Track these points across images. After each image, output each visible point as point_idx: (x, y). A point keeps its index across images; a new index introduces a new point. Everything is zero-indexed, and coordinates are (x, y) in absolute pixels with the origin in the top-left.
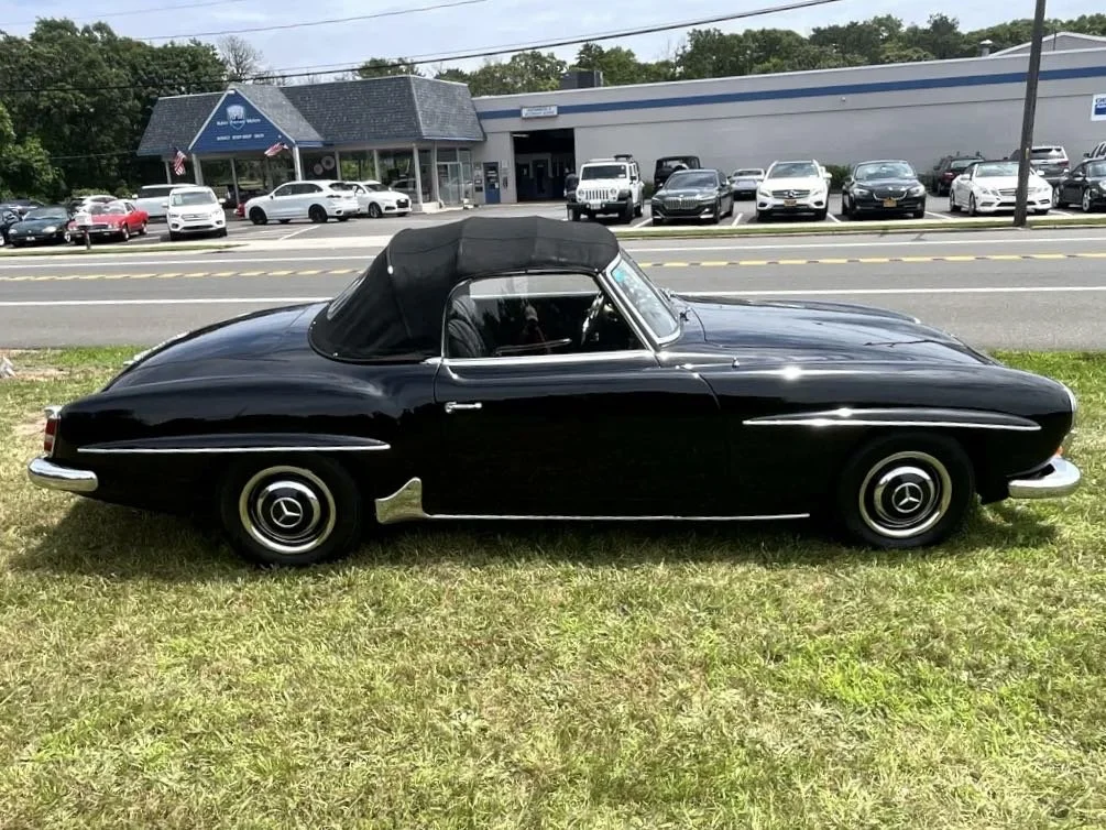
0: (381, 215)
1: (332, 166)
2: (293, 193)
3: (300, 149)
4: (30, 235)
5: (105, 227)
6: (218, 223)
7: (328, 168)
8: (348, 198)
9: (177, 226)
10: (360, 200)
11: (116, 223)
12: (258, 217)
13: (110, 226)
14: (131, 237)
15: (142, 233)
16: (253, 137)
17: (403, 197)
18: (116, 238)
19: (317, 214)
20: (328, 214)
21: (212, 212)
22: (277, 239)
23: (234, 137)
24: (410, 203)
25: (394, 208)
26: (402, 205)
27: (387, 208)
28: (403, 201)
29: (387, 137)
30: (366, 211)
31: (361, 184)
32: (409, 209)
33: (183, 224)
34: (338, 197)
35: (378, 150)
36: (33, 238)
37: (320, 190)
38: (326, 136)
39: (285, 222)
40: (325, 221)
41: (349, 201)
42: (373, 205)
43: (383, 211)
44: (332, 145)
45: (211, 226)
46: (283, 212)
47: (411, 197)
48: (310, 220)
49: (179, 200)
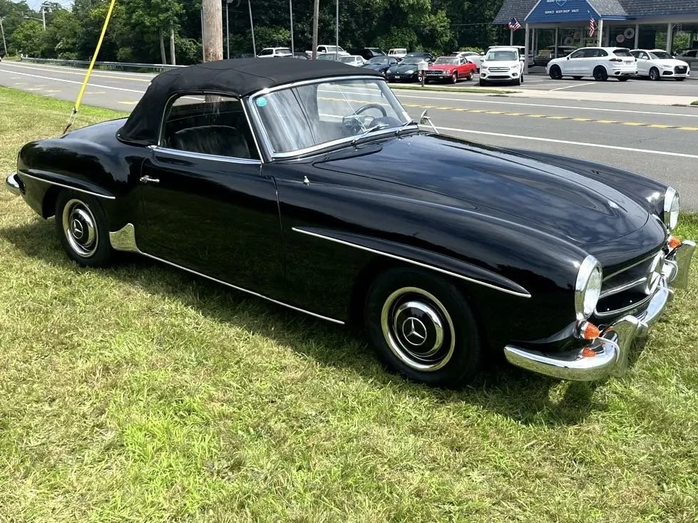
0: (659, 79)
1: (631, 37)
2: (585, 56)
3: (604, 21)
4: (398, 75)
5: (441, 72)
6: (513, 75)
7: (628, 37)
8: (629, 62)
9: (485, 75)
10: (639, 65)
11: (449, 71)
12: (556, 73)
13: (444, 73)
14: (458, 81)
15: (469, 79)
16: (571, 11)
17: (682, 64)
18: (448, 81)
19: (600, 74)
20: (609, 73)
21: (514, 66)
22: (548, 90)
23: (557, 12)
24: (688, 69)
25: (671, 73)
26: (678, 70)
27: (665, 73)
28: (681, 68)
29: (681, 13)
30: (648, 74)
31: (647, 51)
32: (687, 75)
33: (489, 74)
34: (621, 61)
35: (673, 24)
36: (399, 77)
37: (606, 54)
38: (629, 12)
39: (578, 78)
40: (605, 80)
41: (629, 65)
42: (654, 69)
43: (661, 75)
44: (635, 19)
45: (509, 77)
46: (575, 70)
47: (690, 66)
48: (594, 78)
49: (492, 56)
